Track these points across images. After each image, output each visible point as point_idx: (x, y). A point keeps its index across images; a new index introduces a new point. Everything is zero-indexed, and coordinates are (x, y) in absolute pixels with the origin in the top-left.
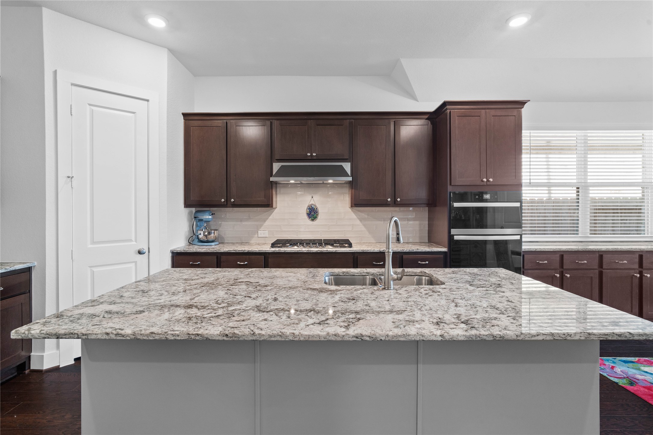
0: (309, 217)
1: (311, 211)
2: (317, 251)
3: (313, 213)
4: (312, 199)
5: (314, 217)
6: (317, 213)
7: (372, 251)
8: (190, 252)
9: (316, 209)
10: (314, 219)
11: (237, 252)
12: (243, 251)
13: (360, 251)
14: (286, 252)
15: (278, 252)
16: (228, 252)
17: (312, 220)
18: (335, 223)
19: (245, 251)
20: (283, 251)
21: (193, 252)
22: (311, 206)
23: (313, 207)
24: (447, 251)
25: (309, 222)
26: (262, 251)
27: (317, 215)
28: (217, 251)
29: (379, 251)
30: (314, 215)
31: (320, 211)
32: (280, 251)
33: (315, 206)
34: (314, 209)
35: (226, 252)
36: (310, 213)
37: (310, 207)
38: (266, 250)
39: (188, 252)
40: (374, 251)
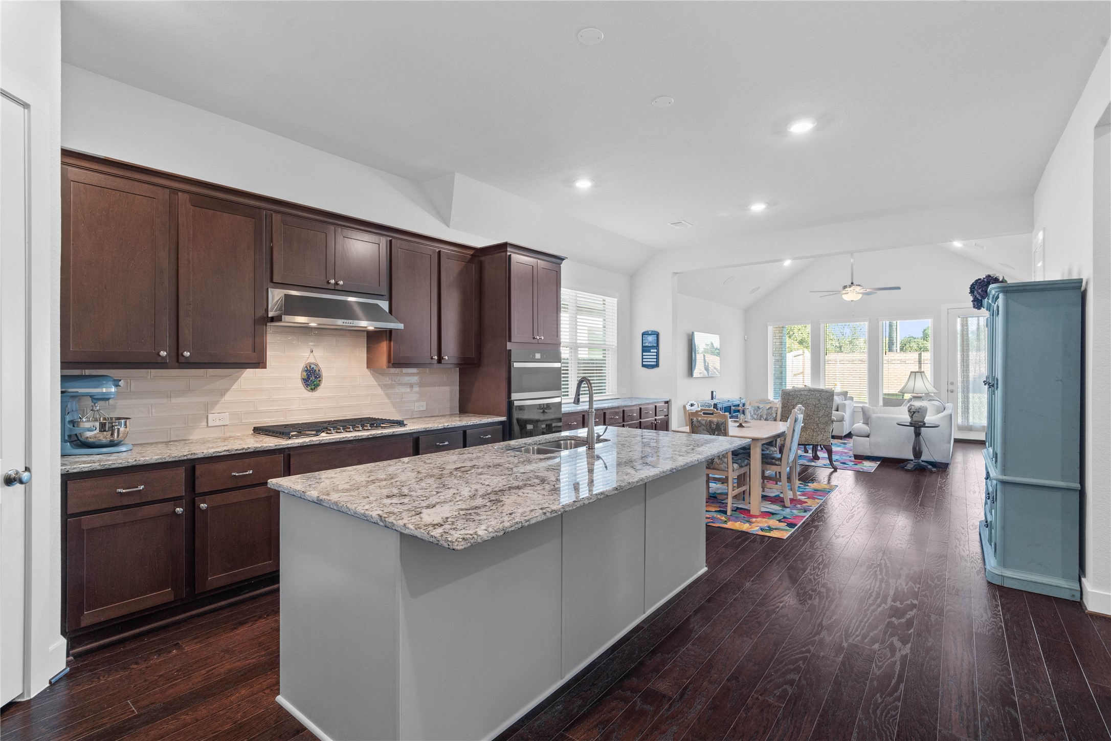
0: (307, 385)
1: (310, 374)
2: (368, 436)
3: (312, 378)
4: (312, 354)
5: (315, 385)
6: (319, 377)
7: (435, 429)
8: (120, 466)
9: (319, 370)
10: (314, 388)
11: (233, 453)
12: (244, 451)
13: (423, 430)
14: (323, 442)
15: (309, 444)
16: (214, 455)
17: (312, 389)
18: (347, 394)
19: (249, 450)
20: (317, 442)
21: (128, 467)
22: (310, 366)
23: (313, 368)
24: (506, 420)
25: (307, 394)
26: (281, 447)
27: (320, 381)
28: (189, 457)
29: (443, 427)
30: (315, 381)
31: (325, 374)
32: (312, 443)
33: (317, 365)
34: (315, 370)
35: (210, 455)
36: (308, 378)
37: (309, 368)
38: (288, 444)
39: (113, 466)
40: (438, 428)
